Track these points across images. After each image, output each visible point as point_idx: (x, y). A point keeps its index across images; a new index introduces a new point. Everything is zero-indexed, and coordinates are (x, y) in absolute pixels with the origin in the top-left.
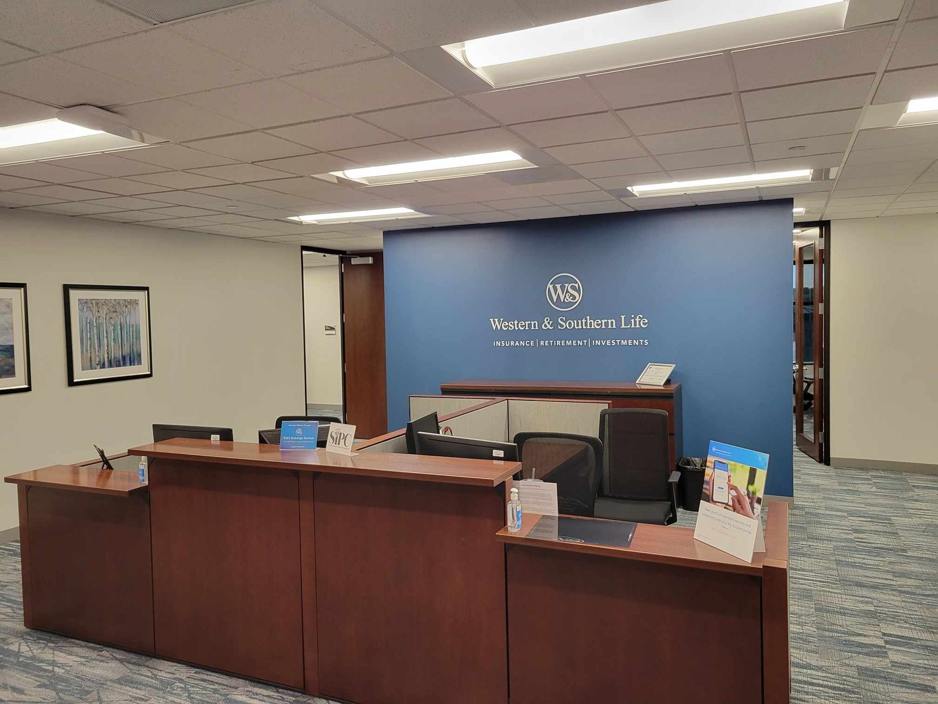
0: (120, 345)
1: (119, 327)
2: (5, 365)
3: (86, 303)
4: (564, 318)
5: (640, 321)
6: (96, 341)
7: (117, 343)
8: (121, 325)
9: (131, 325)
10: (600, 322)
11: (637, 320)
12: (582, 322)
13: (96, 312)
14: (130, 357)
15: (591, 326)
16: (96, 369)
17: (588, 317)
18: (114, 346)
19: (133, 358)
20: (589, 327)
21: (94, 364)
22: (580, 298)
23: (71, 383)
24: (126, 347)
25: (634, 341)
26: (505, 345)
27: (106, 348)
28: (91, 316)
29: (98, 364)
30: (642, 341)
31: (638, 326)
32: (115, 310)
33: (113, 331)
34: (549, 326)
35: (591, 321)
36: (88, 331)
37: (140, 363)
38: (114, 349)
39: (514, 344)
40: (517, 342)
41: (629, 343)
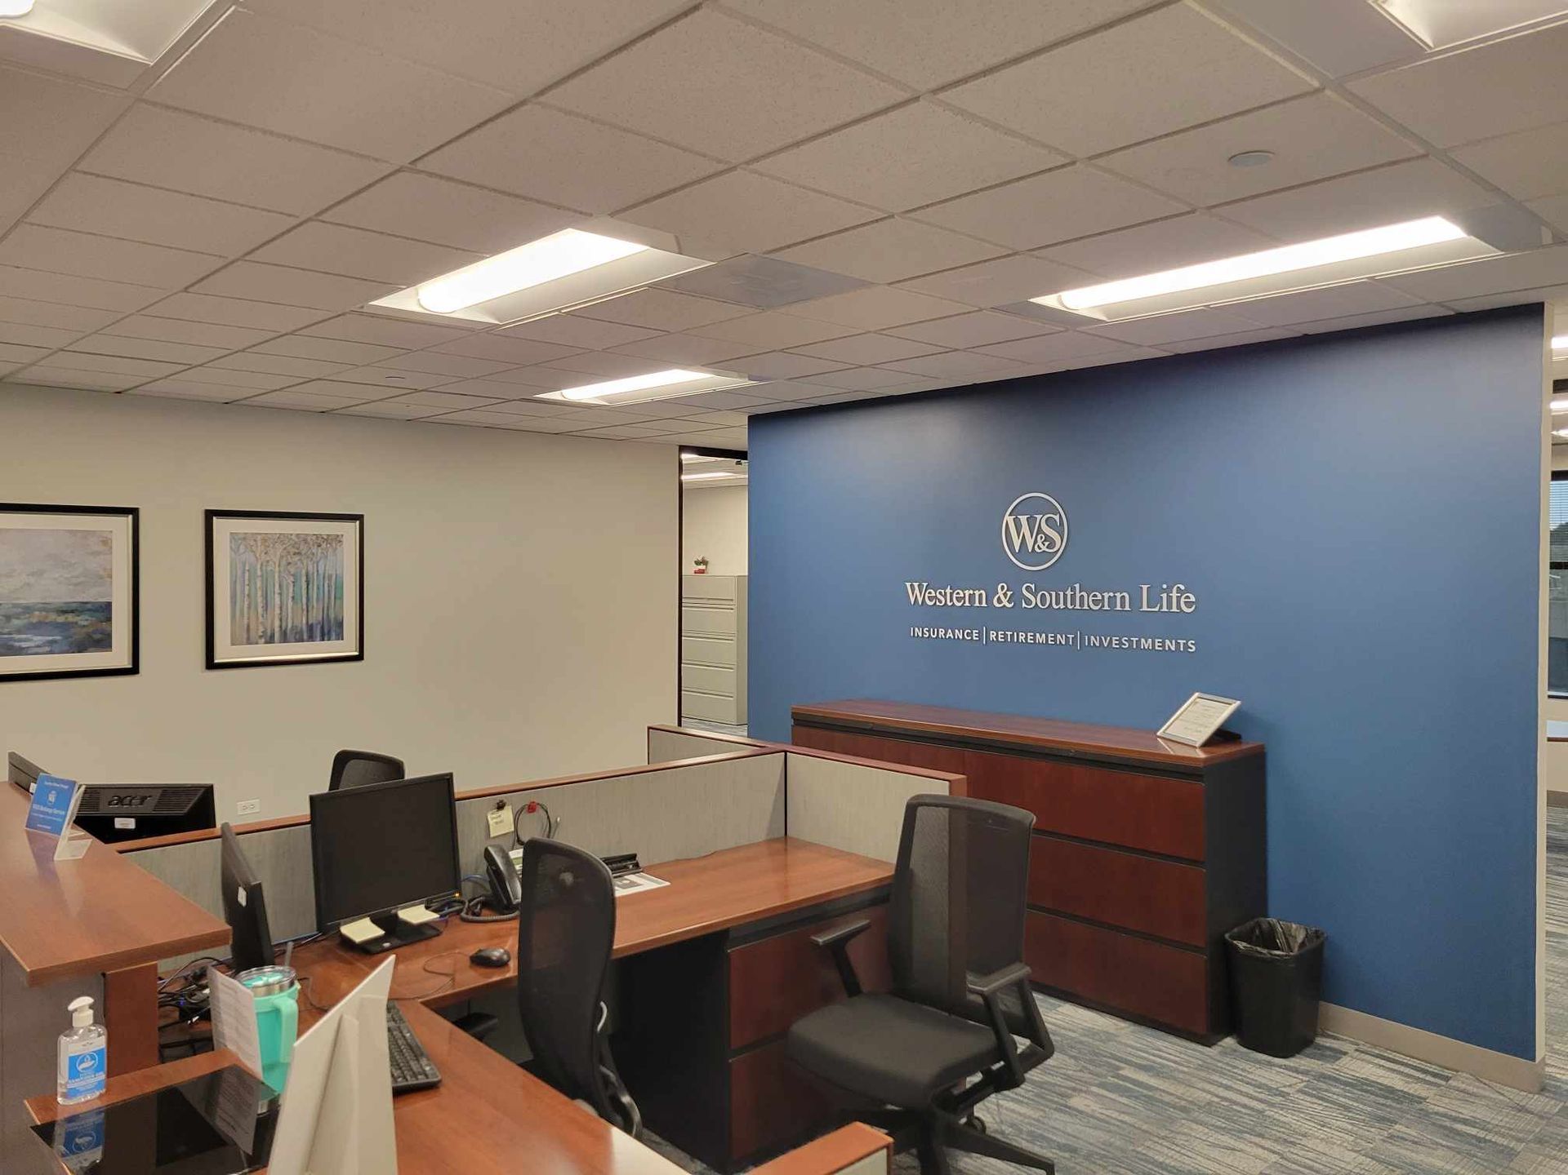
0: (305, 607)
1: (304, 579)
2: (94, 632)
3: (244, 539)
4: (1033, 586)
5: (1178, 599)
6: (260, 600)
7: (299, 602)
8: (307, 576)
9: (326, 575)
10: (1100, 597)
11: (1174, 594)
12: (1065, 596)
13: (263, 554)
14: (322, 628)
15: (1082, 604)
16: (257, 643)
17: (1077, 586)
18: (292, 608)
19: (329, 629)
20: (1078, 607)
21: (253, 634)
22: (1064, 544)
23: (211, 664)
24: (315, 610)
25: (1168, 642)
26: (930, 635)
27: (277, 611)
28: (253, 559)
29: (261, 637)
30: (1182, 642)
31: (1174, 609)
32: (297, 551)
33: (292, 584)
34: (1005, 602)
35: (1082, 593)
36: (247, 582)
37: (340, 636)
38: (293, 613)
39: (945, 635)
40: (950, 631)
41: (1157, 644)
